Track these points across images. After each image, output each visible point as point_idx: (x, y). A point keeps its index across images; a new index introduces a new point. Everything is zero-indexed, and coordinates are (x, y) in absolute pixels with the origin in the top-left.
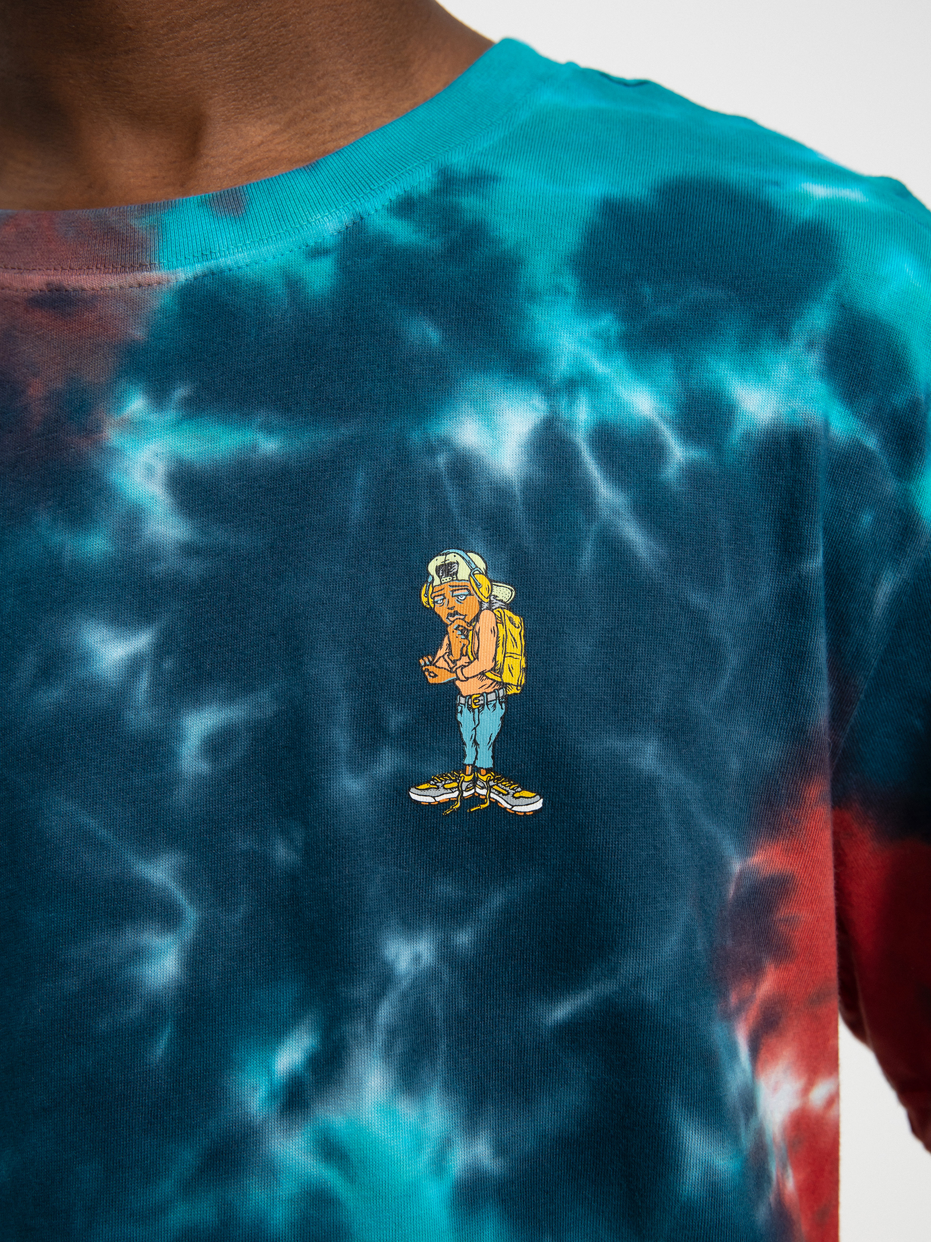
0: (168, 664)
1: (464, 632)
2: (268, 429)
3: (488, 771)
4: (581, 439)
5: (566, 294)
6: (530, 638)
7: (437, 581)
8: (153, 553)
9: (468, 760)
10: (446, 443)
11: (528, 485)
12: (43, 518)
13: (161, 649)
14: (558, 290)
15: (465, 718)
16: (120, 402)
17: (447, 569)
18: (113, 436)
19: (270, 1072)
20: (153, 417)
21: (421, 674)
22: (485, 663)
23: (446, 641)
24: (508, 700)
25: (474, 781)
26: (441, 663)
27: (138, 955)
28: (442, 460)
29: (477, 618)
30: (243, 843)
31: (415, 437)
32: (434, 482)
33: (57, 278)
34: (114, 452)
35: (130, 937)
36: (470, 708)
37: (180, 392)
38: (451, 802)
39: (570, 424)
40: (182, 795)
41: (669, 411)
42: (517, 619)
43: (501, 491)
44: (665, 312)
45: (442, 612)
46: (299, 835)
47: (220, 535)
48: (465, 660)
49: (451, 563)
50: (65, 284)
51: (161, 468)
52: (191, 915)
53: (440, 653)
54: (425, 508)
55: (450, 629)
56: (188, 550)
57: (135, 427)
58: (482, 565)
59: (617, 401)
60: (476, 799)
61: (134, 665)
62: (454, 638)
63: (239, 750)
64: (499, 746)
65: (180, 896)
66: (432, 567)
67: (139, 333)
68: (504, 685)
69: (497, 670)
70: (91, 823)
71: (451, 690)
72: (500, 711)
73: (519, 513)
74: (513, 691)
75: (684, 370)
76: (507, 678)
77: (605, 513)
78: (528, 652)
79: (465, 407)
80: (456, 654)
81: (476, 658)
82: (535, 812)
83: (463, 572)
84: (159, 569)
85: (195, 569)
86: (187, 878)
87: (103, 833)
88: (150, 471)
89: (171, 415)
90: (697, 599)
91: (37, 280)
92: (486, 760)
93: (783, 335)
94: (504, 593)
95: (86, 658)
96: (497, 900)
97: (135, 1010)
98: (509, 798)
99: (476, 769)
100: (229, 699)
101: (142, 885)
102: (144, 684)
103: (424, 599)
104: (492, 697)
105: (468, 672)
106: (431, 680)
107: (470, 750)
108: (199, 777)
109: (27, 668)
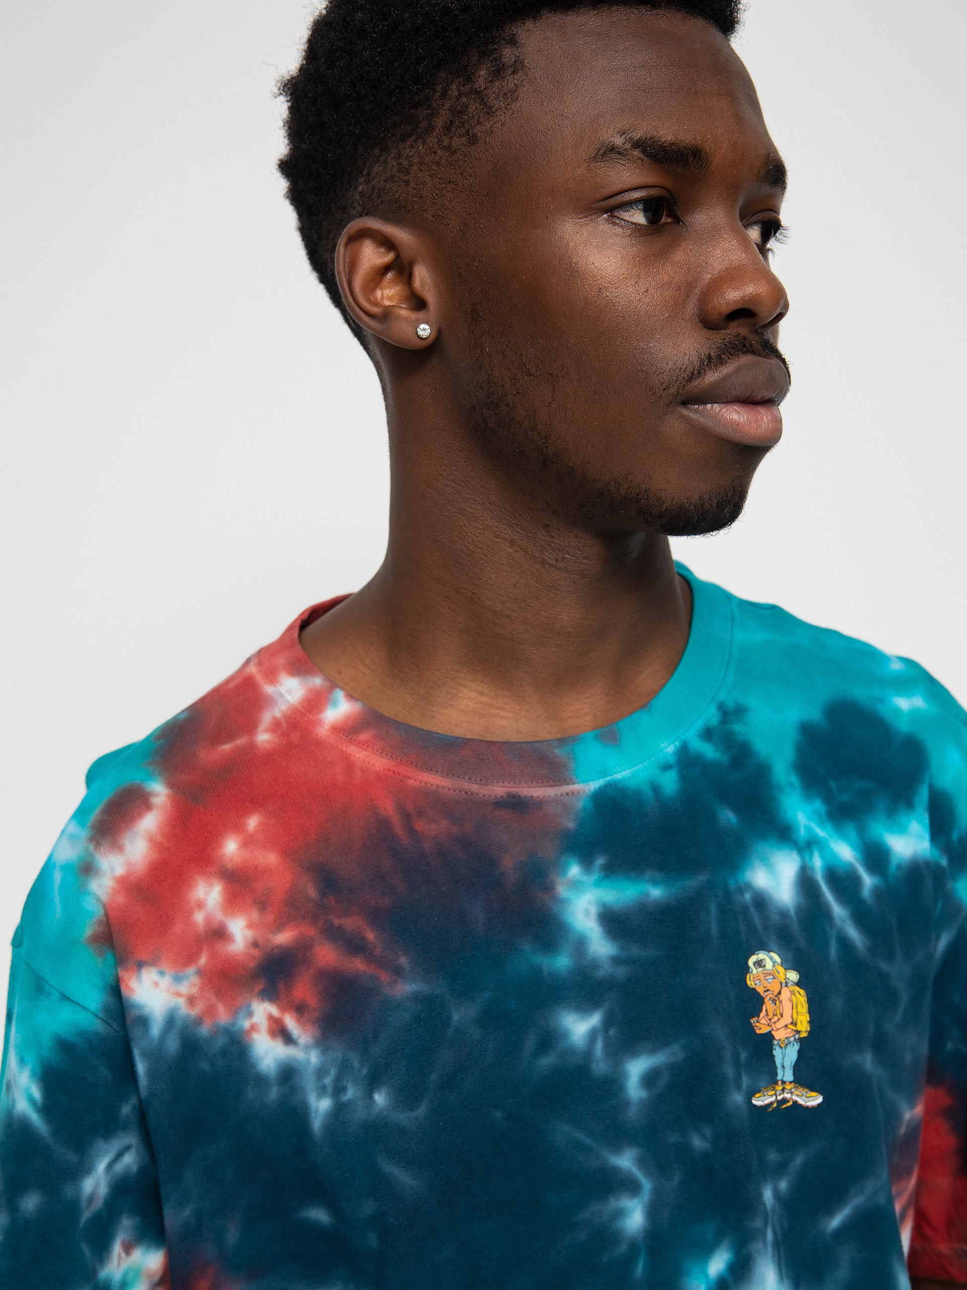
0: (612, 1032)
1: (774, 1001)
2: (655, 882)
3: (791, 1083)
4: (820, 878)
5: (795, 788)
6: (810, 1002)
7: (755, 971)
8: (595, 964)
9: (779, 1077)
10: (748, 886)
11: (799, 909)
12: (526, 947)
13: (607, 1023)
14: (791, 785)
15: (777, 1052)
16: (564, 871)
17: (759, 963)
18: (562, 891)
19: (706, 1275)
20: (585, 878)
21: (751, 1028)
22: (787, 1020)
23: (764, 1008)
24: (801, 1040)
25: (783, 1090)
26: (763, 1021)
27: (620, 1214)
28: (748, 897)
29: (780, 993)
30: (673, 1138)
31: (732, 883)
32: (745, 909)
33: (514, 790)
34: (564, 902)
35: (614, 1203)
36: (781, 1047)
37: (600, 861)
38: (772, 1103)
39: (813, 869)
40: (632, 1113)
41: (859, 856)
42: (802, 992)
43: (784, 914)
44: (845, 797)
45: (760, 990)
46: (708, 1132)
47: (635, 951)
48: (775, 1018)
49: (761, 960)
50: (520, 794)
51: (594, 911)
52: (647, 1186)
53: (763, 1014)
54: (743, 928)
55: (766, 1000)
56: (616, 961)
57: (575, 885)
58: (778, 959)
59: (834, 855)
60: (785, 1101)
61: (593, 1035)
62: (768, 1005)
63: (663, 1082)
64: (796, 1068)
65: (638, 1174)
66: (751, 962)
67: (571, 825)
68: (798, 1032)
69: (794, 1023)
70: (580, 1136)
71: (769, 1037)
72: (797, 1047)
73: (795, 926)
74: (804, 1035)
75: (861, 831)
76: (799, 1028)
77: (838, 922)
78: (810, 1012)
79: (757, 863)
80: (771, 1016)
81: (782, 1016)
82: (819, 1105)
83: (769, 965)
84: (600, 973)
85: (621, 972)
86: (641, 1162)
87: (588, 1141)
88: (587, 913)
89: (595, 877)
90: (883, 966)
91: (499, 790)
92: (789, 1076)
93: (910, 805)
94: (793, 976)
95: (565, 1034)
96: (799, 1160)
97: (623, 1248)
98: (804, 1098)
99: (784, 1082)
100: (653, 1051)
101: (616, 1171)
102: (599, 1045)
103: (749, 983)
104: (792, 1039)
105: (779, 1025)
106: (758, 1032)
107: (780, 1072)
108: (642, 1100)
109: (530, 1044)
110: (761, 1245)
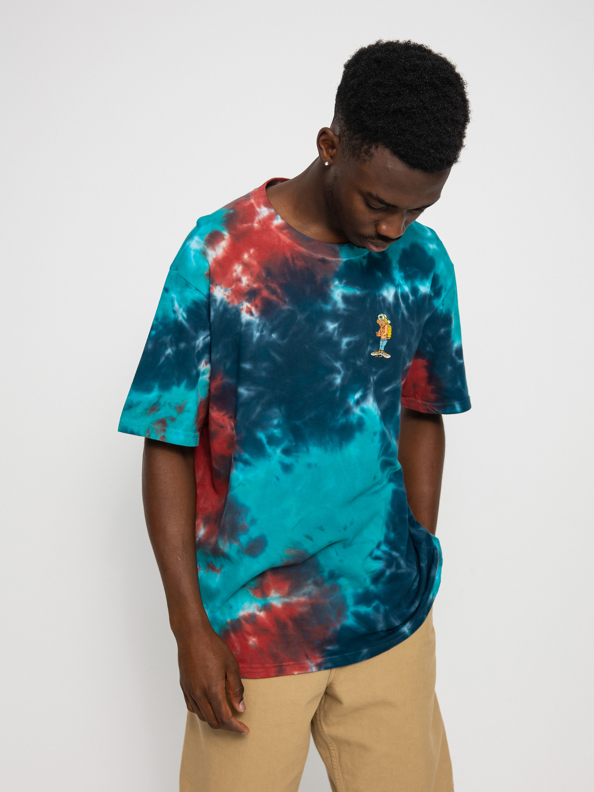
0: (340, 329)
1: (383, 328)
2: (358, 289)
3: (383, 351)
4: (399, 295)
5: (397, 268)
6: (392, 330)
7: (379, 319)
8: (338, 310)
9: (380, 349)
10: (382, 295)
11: (393, 303)
12: (320, 302)
13: (339, 327)
14: (396, 267)
15: (381, 342)
16: (334, 282)
17: (381, 317)
18: (332, 288)
19: (354, 398)
20: (339, 285)
21: (376, 334)
22: (385, 334)
23: (380, 329)
24: (388, 340)
25: (380, 352)
26: (379, 333)
27: (335, 379)
28: (381, 298)
29: (385, 326)
30: (352, 361)
31: (377, 294)
32: (379, 301)
33: (324, 257)
34: (332, 291)
35: (334, 376)
36: (382, 341)
37: (344, 281)
38: (376, 355)
39: (398, 293)
40: (342, 352)
41: (410, 290)
42: (391, 326)
43: (389, 304)
44: (410, 273)
45: (380, 324)
46: (362, 360)
47: (351, 308)
48: (383, 333)
49: (381, 316)
50: (325, 258)
51: (340, 295)
52: (343, 372)
53: (379, 331)
54: (378, 307)
55: (381, 327)
56: (345, 310)
57: (336, 287)
58: (386, 317)
59: (404, 289)
60: (380, 355)
61: (334, 329)
62: (381, 329)
63: (352, 345)
64: (385, 347)
65: (341, 369)
66: (379, 316)
67: (338, 270)
68: (388, 337)
69: (387, 335)
70: (328, 356)
71: (380, 338)
72: (387, 342)
73: (392, 308)
74: (389, 338)
75: (412, 283)
76: (388, 336)
77: (402, 308)
78: (392, 332)
79: (385, 289)
80: (381, 332)
81: (384, 332)
82: (389, 358)
83: (383, 318)
84: (340, 313)
85: (346, 313)
86: (342, 366)
87: (330, 358)
88: (338, 295)
89: (342, 285)
90: (411, 323)
91: (320, 256)
92: (383, 349)
93: (427, 278)
94: (389, 322)
95: (327, 328)
96: (381, 372)
97: (335, 388)
98: (385, 355)
99: (381, 350)
100: (351, 336)
101: (336, 367)
102: (336, 332)
103: (377, 322)
104: (386, 339)
105: (383, 335)
106: (377, 336)
107: (380, 347)
108: (345, 349)
109: (317, 329)
110: (370, 391)
